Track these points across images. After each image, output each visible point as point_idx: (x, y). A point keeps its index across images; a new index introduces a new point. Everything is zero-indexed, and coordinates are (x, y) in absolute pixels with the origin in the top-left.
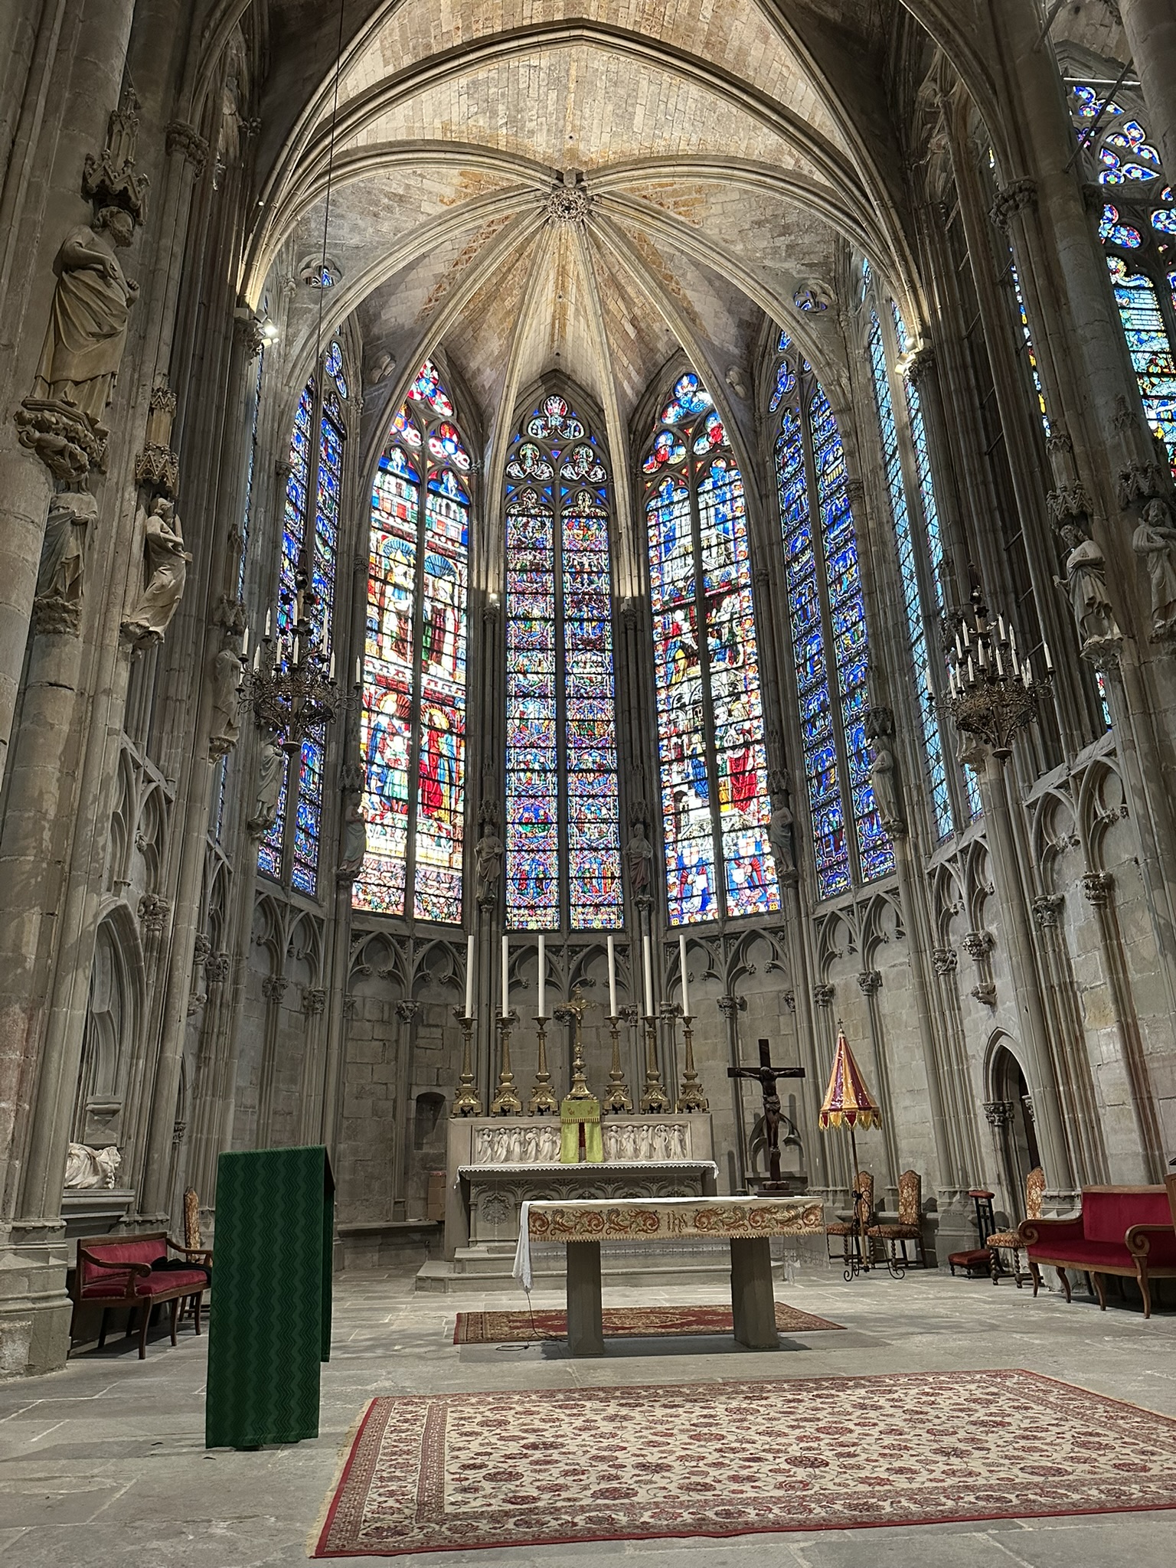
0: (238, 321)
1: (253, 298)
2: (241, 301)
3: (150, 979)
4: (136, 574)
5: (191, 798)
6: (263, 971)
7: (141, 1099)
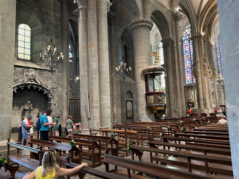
0: (211, 45)
1: (211, 42)
2: (211, 43)
3: (215, 95)
4: (209, 73)
5: (215, 83)
6: (223, 90)
7: (216, 101)
